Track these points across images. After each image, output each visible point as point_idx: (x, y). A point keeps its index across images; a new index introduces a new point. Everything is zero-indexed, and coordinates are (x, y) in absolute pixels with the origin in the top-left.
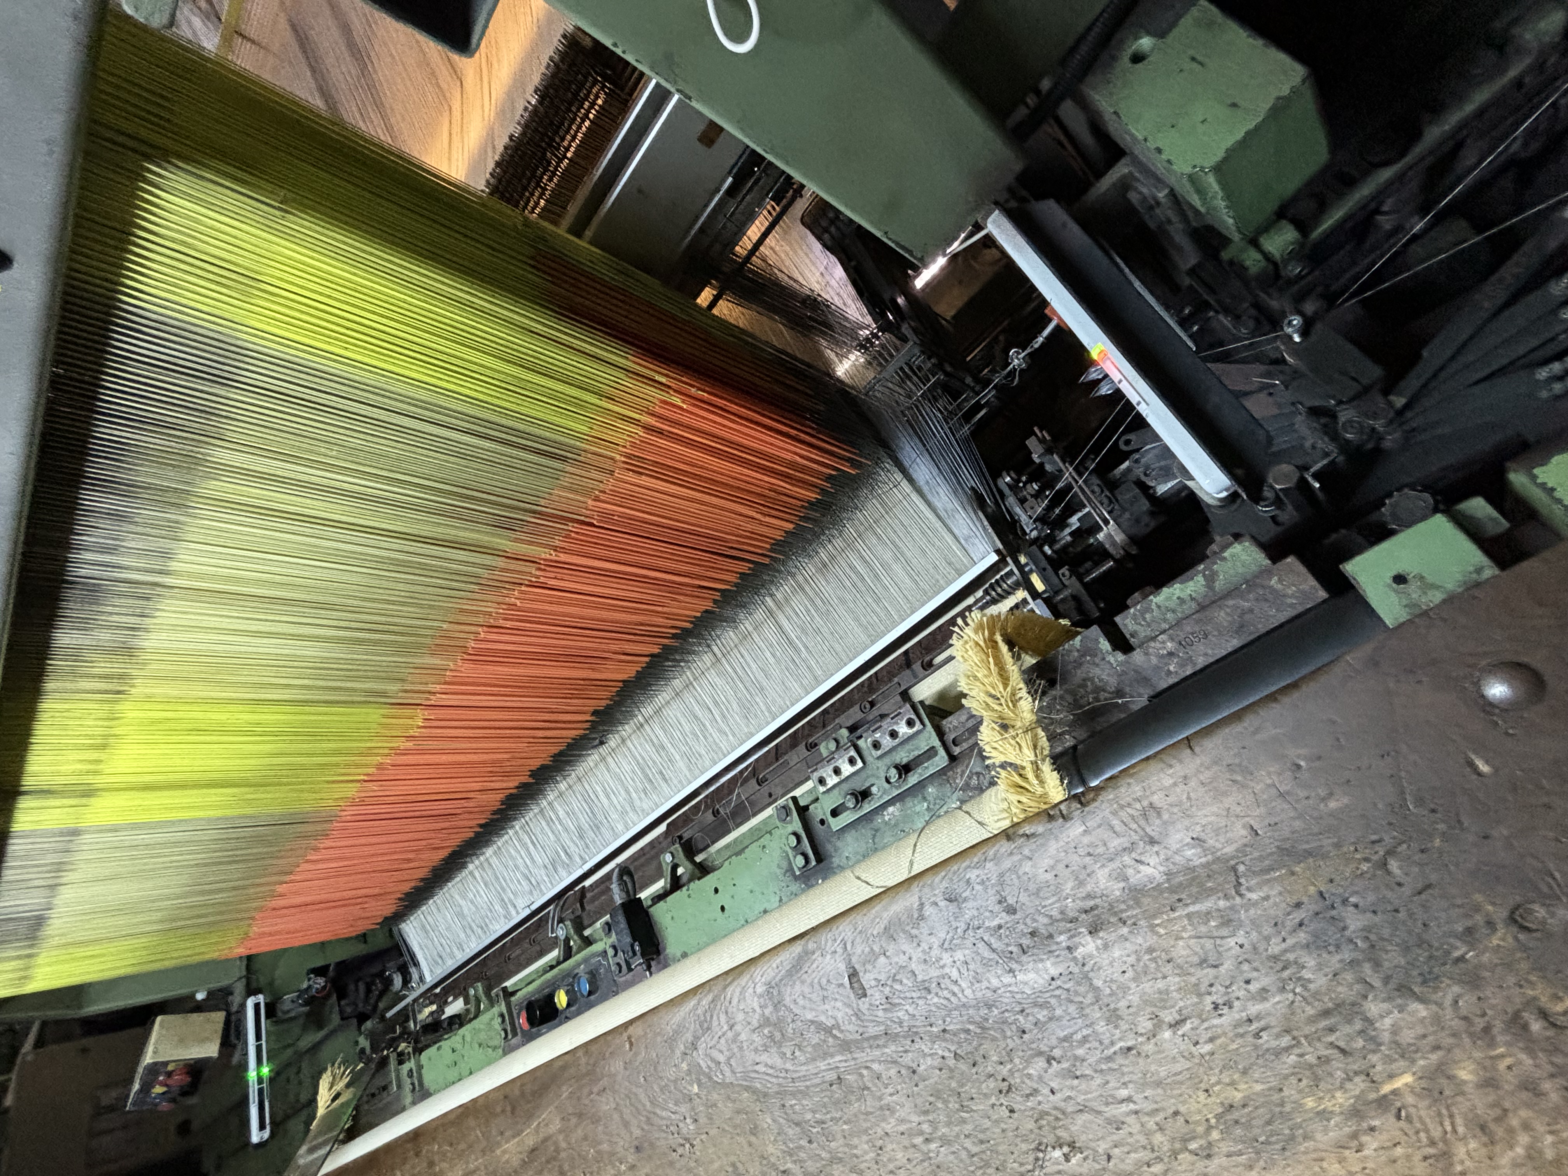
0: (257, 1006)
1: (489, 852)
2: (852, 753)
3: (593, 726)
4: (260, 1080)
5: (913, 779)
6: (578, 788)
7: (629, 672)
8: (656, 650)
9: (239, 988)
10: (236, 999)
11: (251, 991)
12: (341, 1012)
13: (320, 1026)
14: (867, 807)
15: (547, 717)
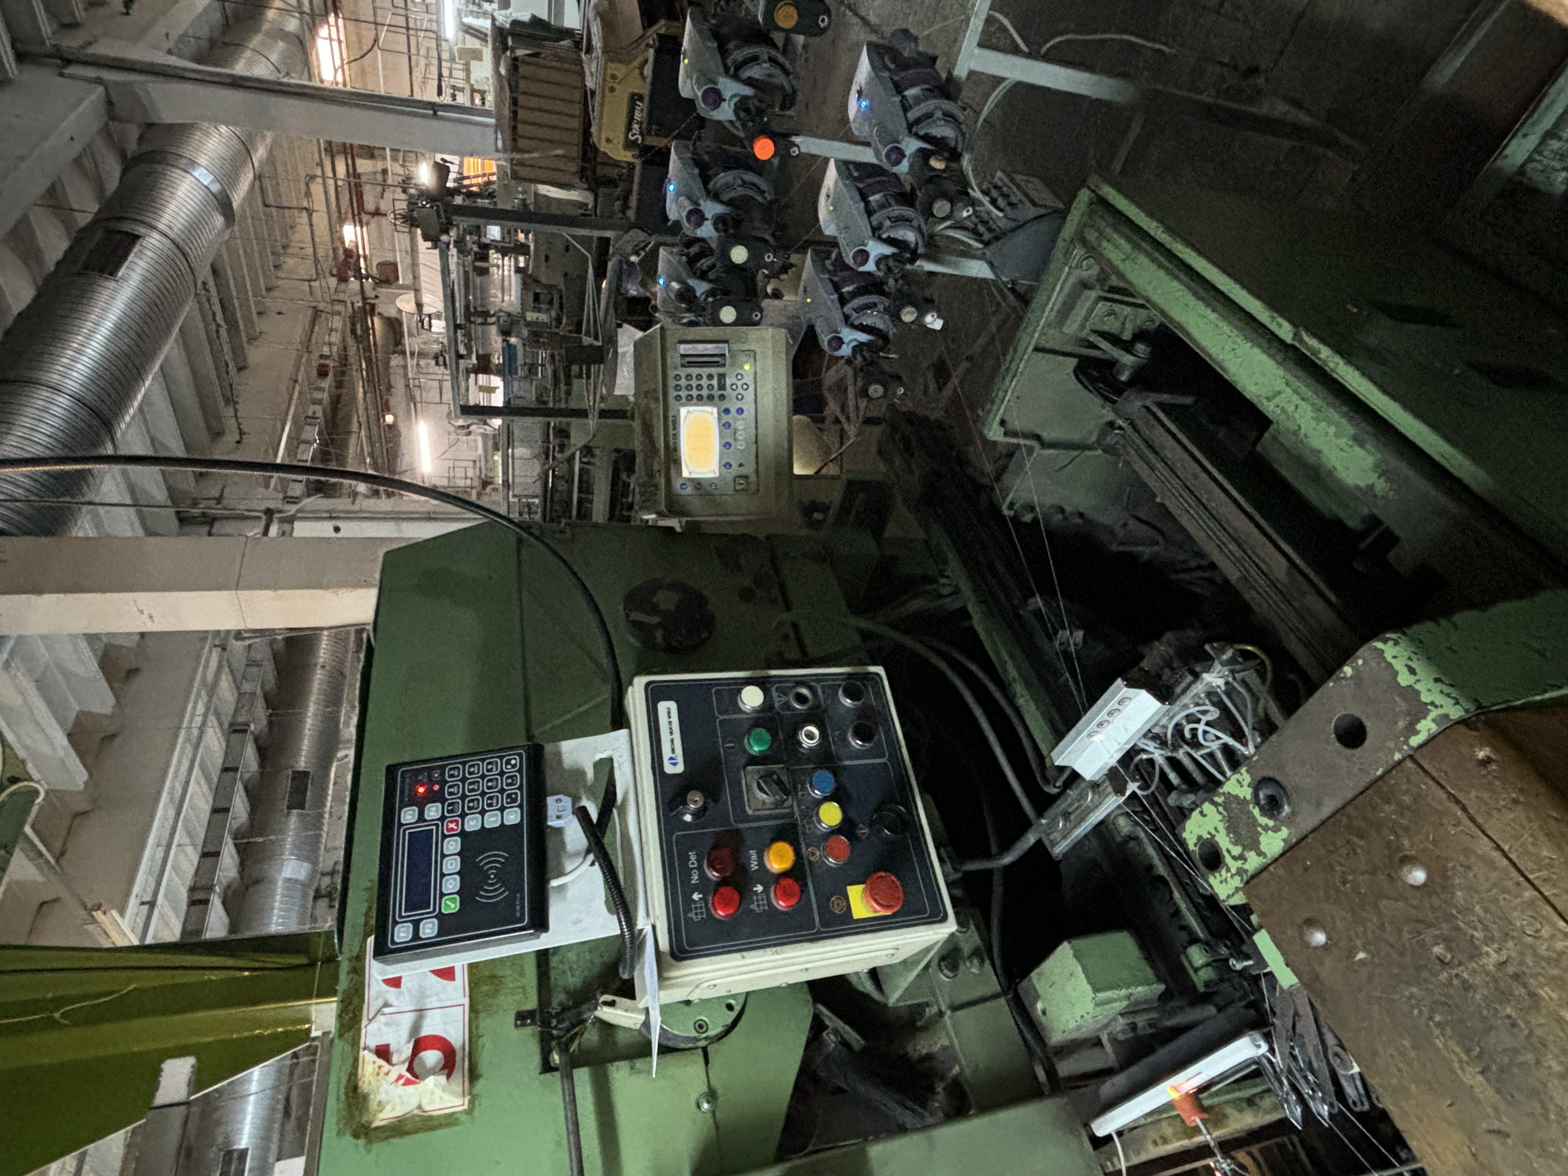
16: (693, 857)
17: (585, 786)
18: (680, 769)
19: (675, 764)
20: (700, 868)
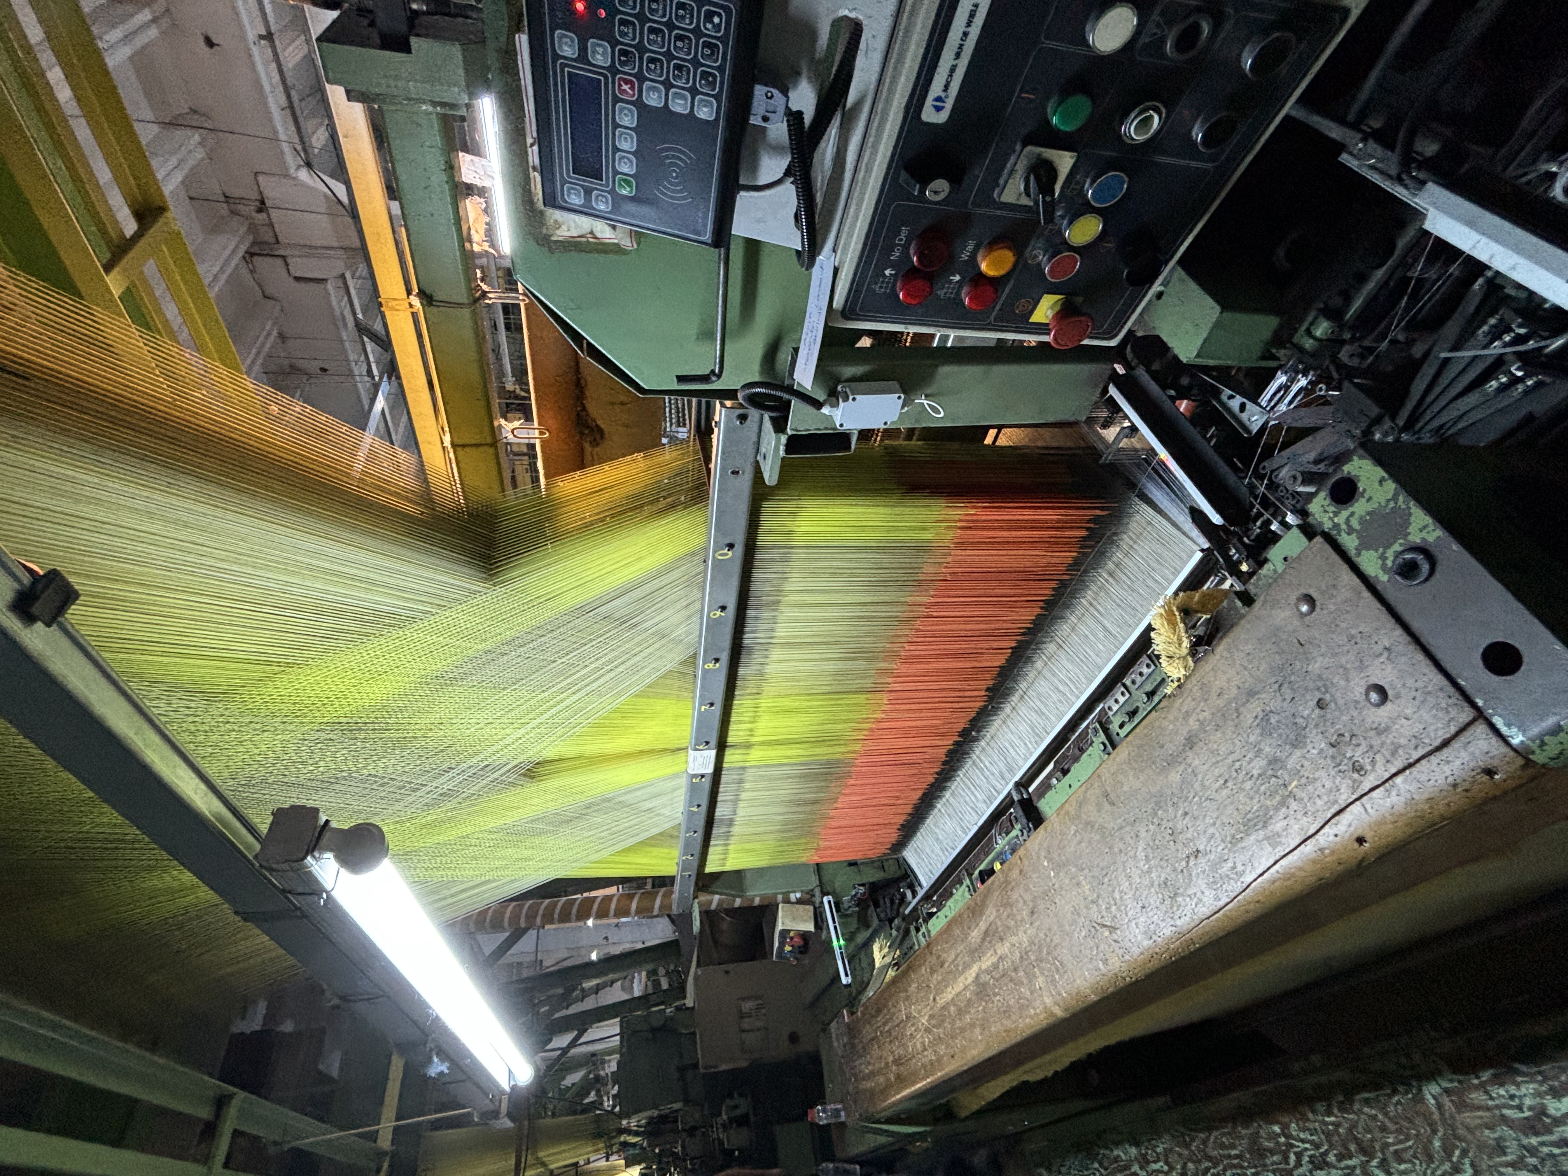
0: (829, 902)
1: (947, 794)
2: (1123, 689)
3: (990, 699)
4: (840, 948)
5: (1156, 699)
6: (992, 744)
7: (1000, 660)
8: (1014, 644)
9: (817, 892)
10: (817, 900)
11: (824, 893)
12: (878, 916)
13: (868, 926)
14: (1136, 720)
15: (957, 694)
16: (904, 231)
17: (812, 59)
18: (942, 117)
19: (938, 109)
20: (906, 247)
